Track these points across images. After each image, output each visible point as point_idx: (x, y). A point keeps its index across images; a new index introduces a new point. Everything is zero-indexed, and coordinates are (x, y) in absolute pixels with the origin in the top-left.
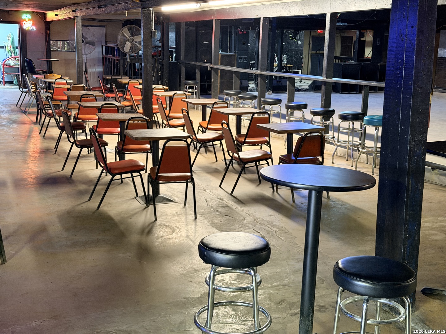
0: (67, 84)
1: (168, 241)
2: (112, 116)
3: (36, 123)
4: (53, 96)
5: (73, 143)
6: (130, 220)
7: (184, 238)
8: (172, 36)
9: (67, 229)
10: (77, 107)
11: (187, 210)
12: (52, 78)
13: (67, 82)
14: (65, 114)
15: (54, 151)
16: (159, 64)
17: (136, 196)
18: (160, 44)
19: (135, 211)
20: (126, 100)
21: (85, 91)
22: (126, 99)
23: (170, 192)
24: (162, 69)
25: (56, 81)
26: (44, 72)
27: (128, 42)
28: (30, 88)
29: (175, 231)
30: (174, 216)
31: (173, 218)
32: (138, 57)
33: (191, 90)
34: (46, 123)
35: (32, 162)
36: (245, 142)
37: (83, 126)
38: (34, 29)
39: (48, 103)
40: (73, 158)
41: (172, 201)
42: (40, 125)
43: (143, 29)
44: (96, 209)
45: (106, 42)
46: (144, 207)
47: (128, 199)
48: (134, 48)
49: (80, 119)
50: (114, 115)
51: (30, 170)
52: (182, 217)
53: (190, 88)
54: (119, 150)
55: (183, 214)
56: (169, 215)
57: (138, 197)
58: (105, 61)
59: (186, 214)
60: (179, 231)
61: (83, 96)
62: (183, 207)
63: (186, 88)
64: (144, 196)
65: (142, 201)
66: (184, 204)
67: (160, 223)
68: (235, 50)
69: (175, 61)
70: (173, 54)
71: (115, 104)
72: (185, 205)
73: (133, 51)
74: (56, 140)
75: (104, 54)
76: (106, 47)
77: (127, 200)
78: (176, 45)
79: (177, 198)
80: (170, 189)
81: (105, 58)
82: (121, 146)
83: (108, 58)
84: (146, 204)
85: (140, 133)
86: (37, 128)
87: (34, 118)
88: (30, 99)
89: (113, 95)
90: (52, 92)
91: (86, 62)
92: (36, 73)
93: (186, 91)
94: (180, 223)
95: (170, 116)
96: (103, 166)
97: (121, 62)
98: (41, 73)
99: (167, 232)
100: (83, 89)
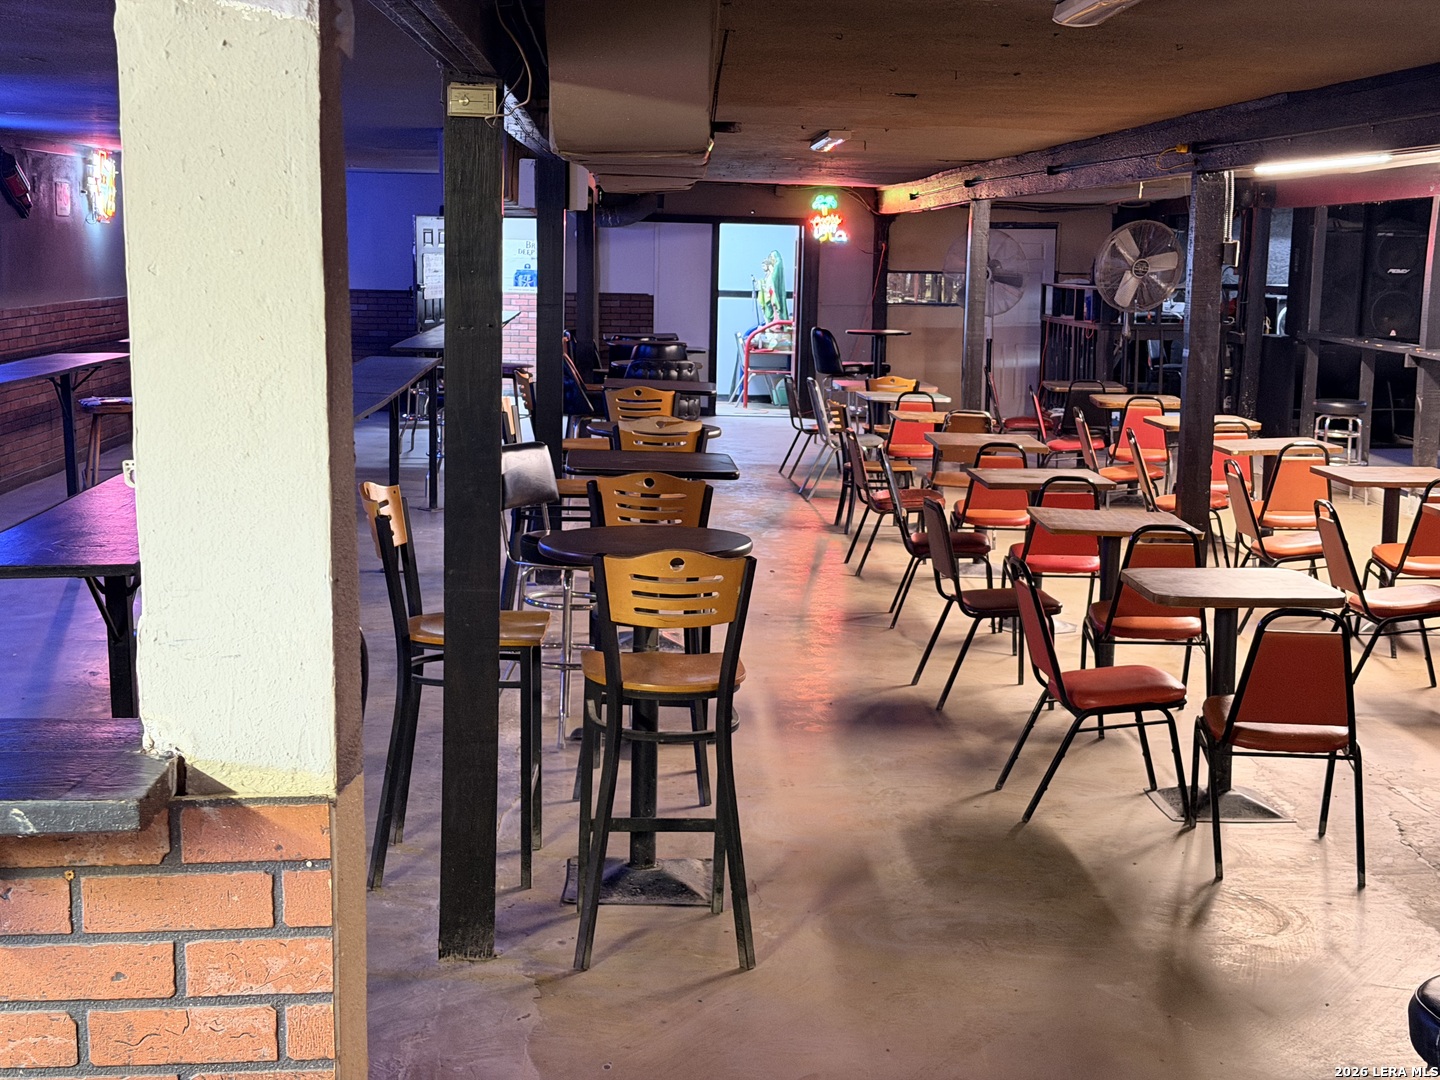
0: (934, 410)
1: (1263, 958)
2: (1080, 519)
3: (838, 526)
4: (890, 445)
5: (951, 600)
6: (1131, 869)
7: (1320, 953)
8: (1280, 250)
9: (932, 879)
10: (964, 482)
11: (1329, 853)
12: (888, 391)
13: (933, 403)
14: (934, 509)
15: (887, 620)
16: (1228, 343)
17: (1148, 787)
18: (1235, 280)
19: (1148, 840)
20: (1115, 461)
21: (989, 432)
22: (1113, 459)
23: (1266, 783)
24: (1237, 362)
25: (903, 399)
26: (864, 370)
27: (1130, 275)
28: (825, 419)
29: (1287, 924)
30: (1283, 870)
31: (1279, 878)
32: (1159, 321)
33: (1337, 434)
34: (868, 529)
35: (826, 649)
37: (982, 544)
38: (843, 237)
39: (880, 468)
40: (951, 644)
41: (1274, 816)
42: (846, 533)
43: (1196, 237)
44: (1021, 820)
45: (1057, 274)
46: (1178, 830)
47: (1123, 794)
48: (1148, 294)
49: (970, 520)
50: (1085, 515)
51: (817, 675)
52: (1311, 877)
53: (1333, 426)
54: (1098, 631)
55: (1315, 864)
56: (1266, 866)
57: (1155, 793)
58: (1049, 334)
59: (1326, 868)
60: (1301, 927)
61: (985, 450)
62: (1316, 841)
63: (1322, 427)
64: (1179, 791)
65: (1171, 808)
66: (1317, 831)
67: (1234, 890)
69: (1283, 334)
70: (1275, 310)
71: (1086, 480)
72: (1322, 834)
73: (1142, 304)
74: (896, 584)
75: (1049, 312)
76: (1055, 288)
77: (1118, 798)
78: (1290, 283)
79: (1293, 807)
80: (1267, 773)
81: (1051, 324)
82: (1105, 619)
83: (1061, 325)
84: (1183, 819)
85: (1175, 581)
86: (839, 542)
87: (830, 512)
88: (821, 451)
89: (1076, 445)
90: (888, 431)
91: (989, 337)
92: (840, 371)
93: (1322, 433)
94: (1307, 898)
95: (1267, 522)
96: (1047, 682)
97: (1103, 336)
98: (855, 372)
99: (1262, 925)
100: (985, 426)
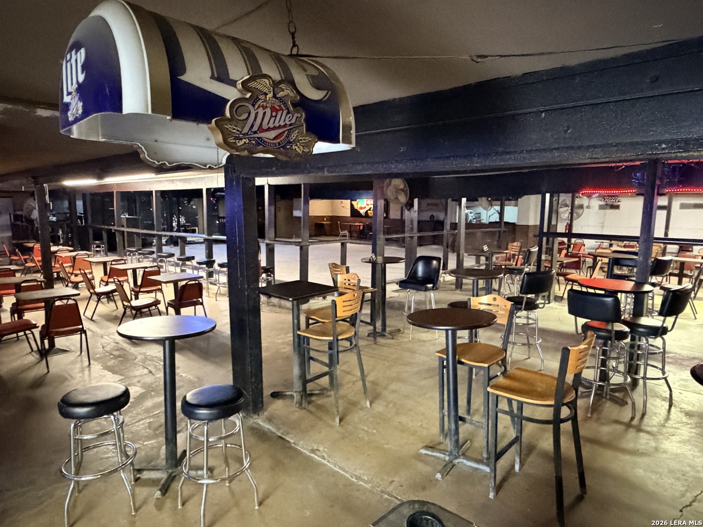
11: (82, 358)
18: (68, 211)
19: (29, 366)
31: (67, 367)
33: (98, 249)
36: (140, 292)
41: (68, 351)
45: (14, 210)
46: (38, 361)
47: (25, 353)
55: (79, 360)
57: (33, 352)
58: (14, 227)
59: (82, 361)
62: (80, 356)
64: (38, 351)
65: (37, 356)
66: (80, 353)
68: (140, 214)
69: (84, 225)
70: (82, 219)
75: (12, 221)
76: (14, 214)
78: (83, 211)
79: (73, 348)
81: (13, 224)
83: (16, 224)
84: (40, 358)
